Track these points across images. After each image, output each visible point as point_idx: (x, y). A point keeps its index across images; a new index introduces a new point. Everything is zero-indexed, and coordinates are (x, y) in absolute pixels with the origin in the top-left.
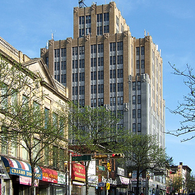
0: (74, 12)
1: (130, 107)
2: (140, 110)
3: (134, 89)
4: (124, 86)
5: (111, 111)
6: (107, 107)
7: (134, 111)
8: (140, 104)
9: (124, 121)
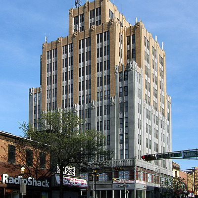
0: (70, 13)
1: (117, 100)
2: (127, 102)
3: (121, 80)
4: (111, 78)
5: (98, 107)
6: (93, 104)
7: (121, 104)
8: (127, 95)
9: (111, 117)
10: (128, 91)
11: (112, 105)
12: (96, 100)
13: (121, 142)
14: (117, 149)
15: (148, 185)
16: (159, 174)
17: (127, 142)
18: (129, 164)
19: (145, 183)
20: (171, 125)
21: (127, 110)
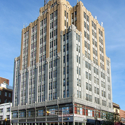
0: (40, 11)
1: (61, 55)
2: (68, 55)
3: (64, 40)
4: (58, 40)
5: (50, 62)
6: (47, 60)
7: (64, 57)
8: (68, 50)
9: (57, 67)
10: (68, 47)
11: (58, 59)
12: (49, 57)
13: (64, 85)
14: (61, 90)
15: (89, 118)
16: (100, 110)
17: (68, 85)
18: (69, 101)
19: (85, 117)
20: (111, 77)
21: (68, 61)
